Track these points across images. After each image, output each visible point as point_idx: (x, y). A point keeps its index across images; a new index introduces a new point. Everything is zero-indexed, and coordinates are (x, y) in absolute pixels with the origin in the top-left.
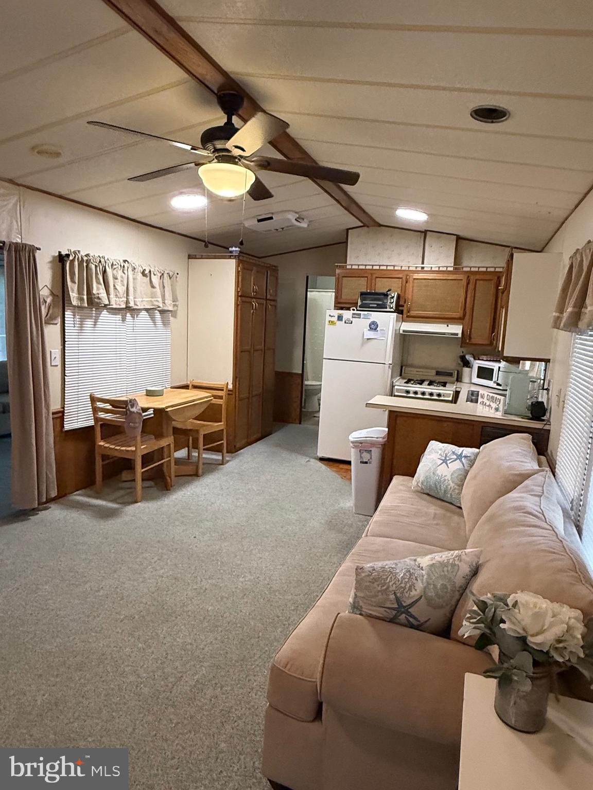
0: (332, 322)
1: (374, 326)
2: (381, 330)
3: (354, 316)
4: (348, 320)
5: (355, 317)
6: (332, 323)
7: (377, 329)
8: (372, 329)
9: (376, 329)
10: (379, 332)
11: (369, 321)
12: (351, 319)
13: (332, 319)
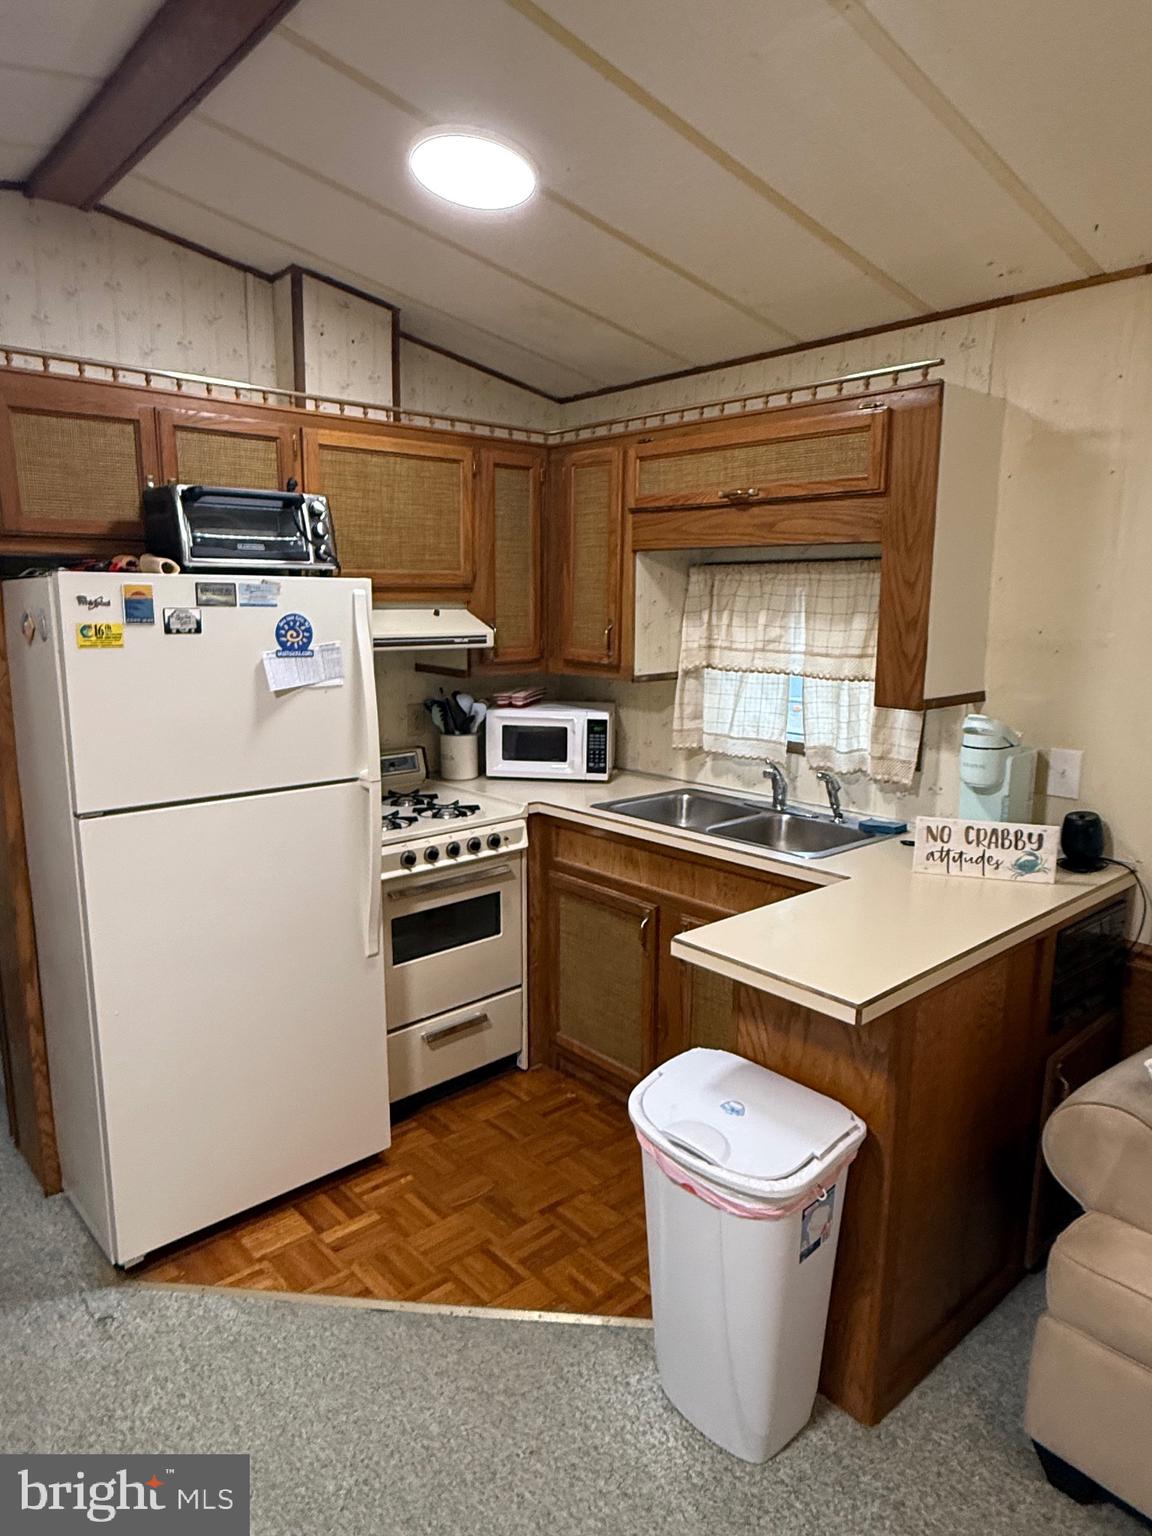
0: (98, 631)
1: (294, 637)
2: (325, 649)
3: (204, 597)
4: (181, 615)
5: (207, 604)
6: (98, 636)
7: (310, 647)
8: (291, 648)
9: (304, 647)
10: (317, 656)
11: (272, 618)
12: (196, 614)
13: (98, 617)
